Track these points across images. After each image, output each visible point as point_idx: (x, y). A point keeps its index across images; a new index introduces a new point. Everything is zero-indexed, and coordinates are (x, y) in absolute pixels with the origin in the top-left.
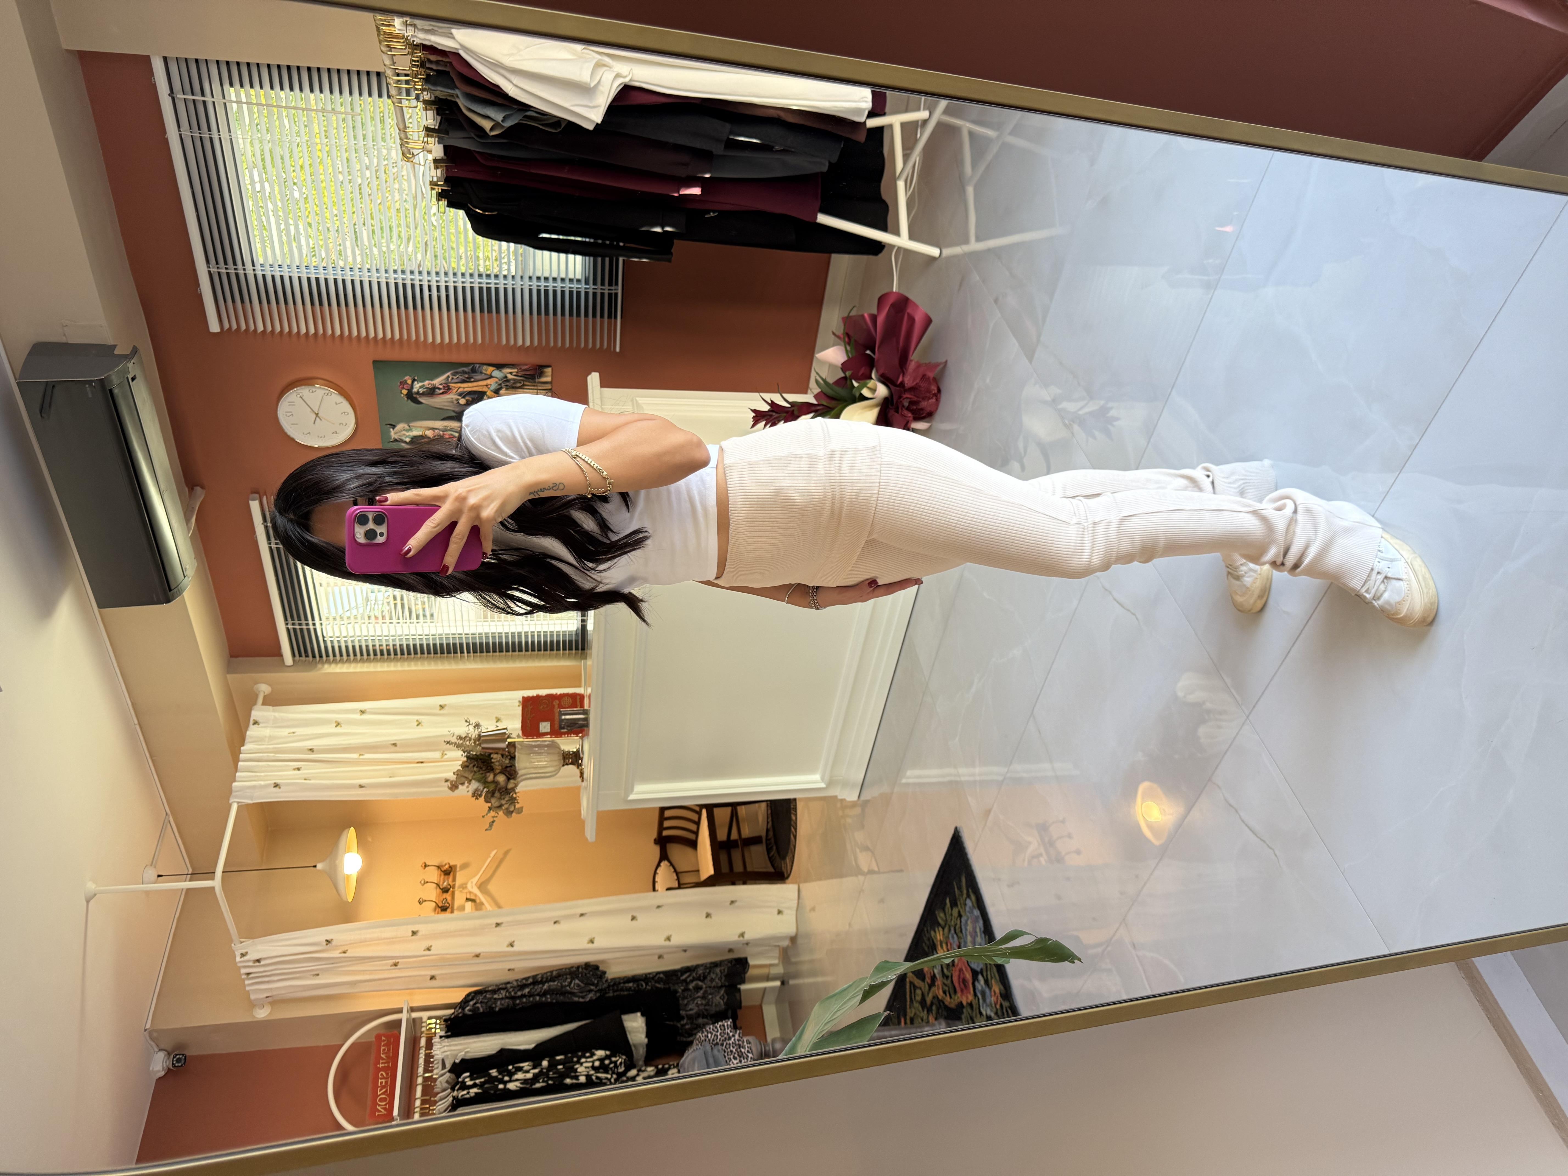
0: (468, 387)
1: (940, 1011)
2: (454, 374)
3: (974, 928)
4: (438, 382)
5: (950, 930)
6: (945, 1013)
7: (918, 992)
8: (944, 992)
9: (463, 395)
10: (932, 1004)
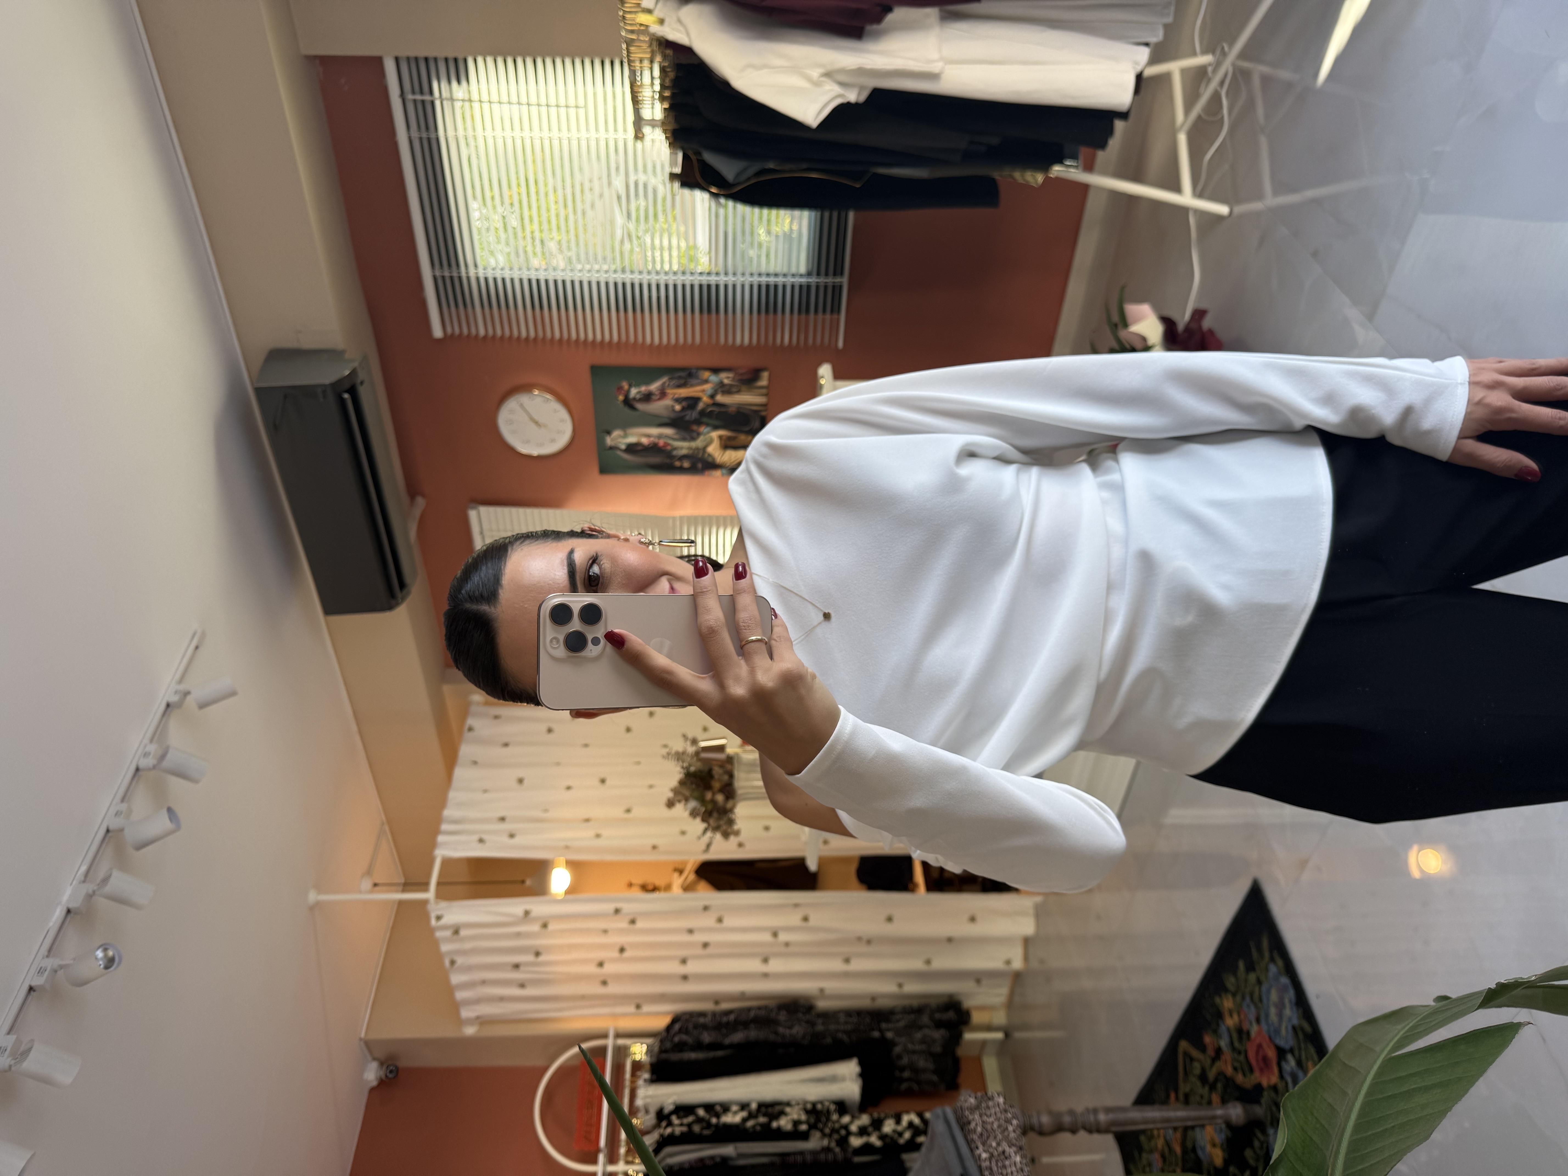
0: (684, 392)
1: (1229, 1089)
2: (671, 379)
3: (1281, 998)
4: (654, 387)
5: (1243, 999)
6: (1237, 1093)
7: (1197, 1065)
8: (1235, 1069)
9: (678, 400)
10: (1216, 1080)
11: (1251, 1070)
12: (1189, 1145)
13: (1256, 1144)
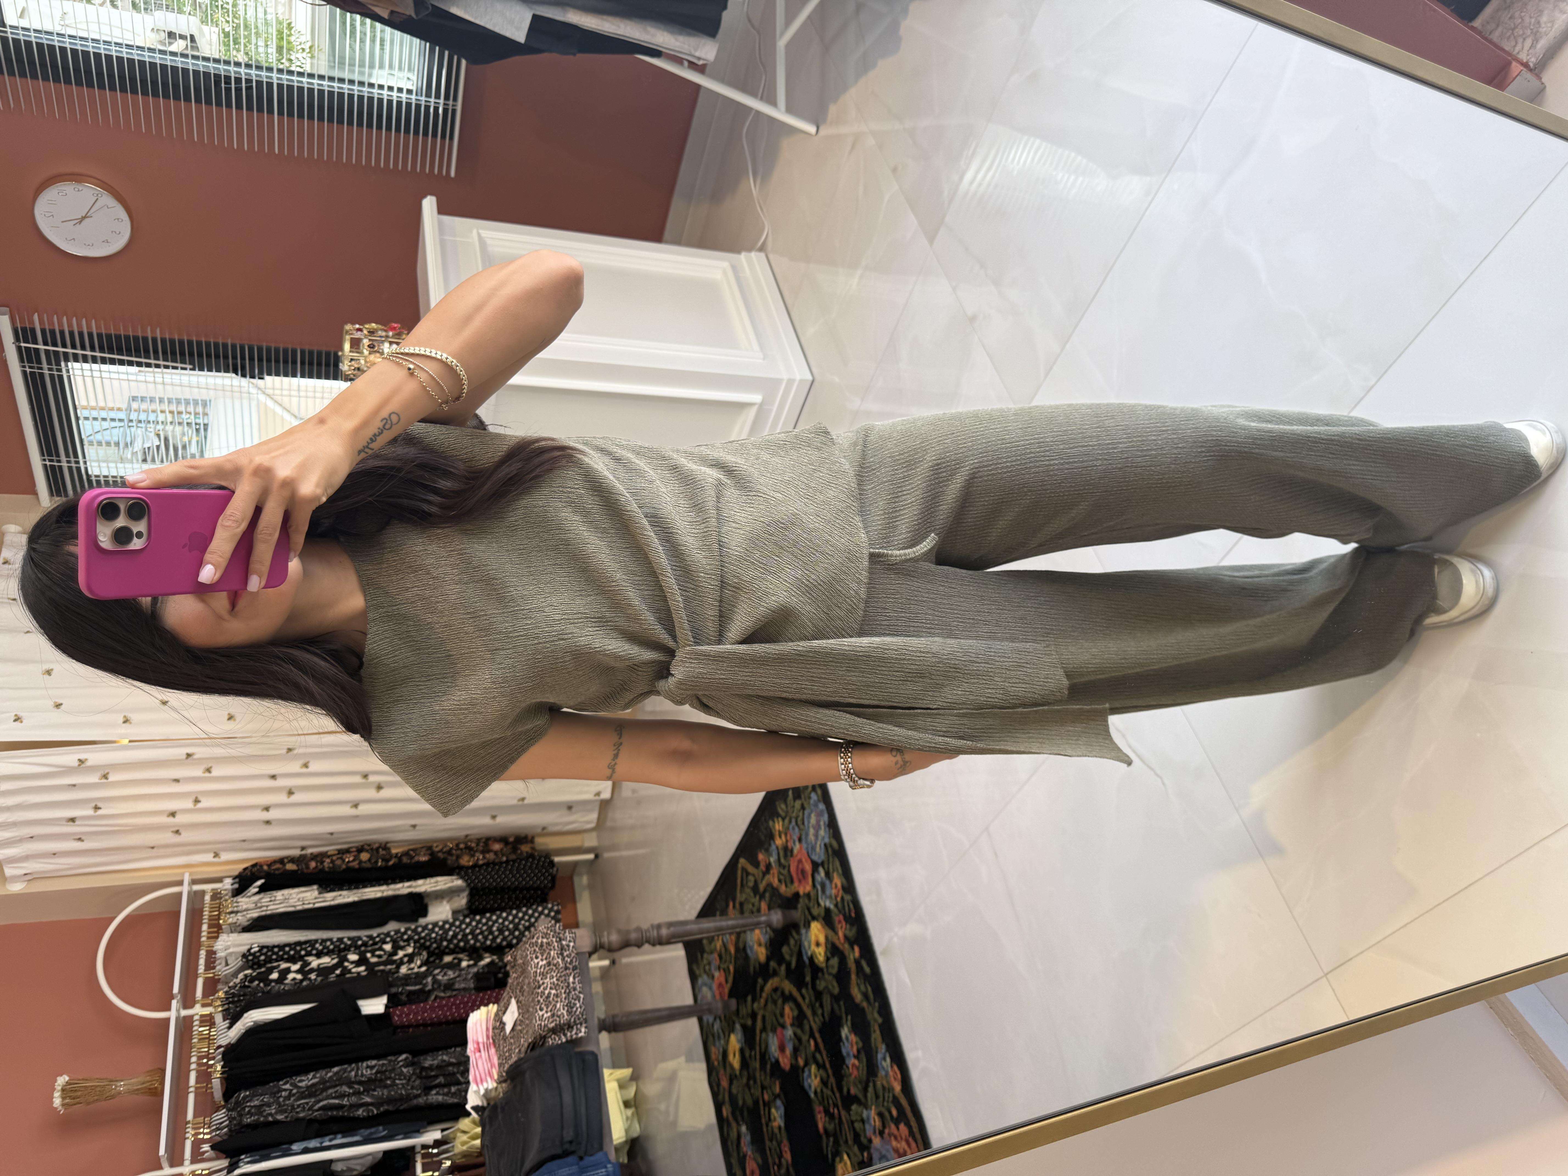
1: (774, 899)
3: (818, 822)
5: (790, 822)
6: (779, 902)
7: (751, 878)
8: (780, 881)
10: (765, 891)
11: (792, 882)
12: (741, 945)
13: (792, 942)
